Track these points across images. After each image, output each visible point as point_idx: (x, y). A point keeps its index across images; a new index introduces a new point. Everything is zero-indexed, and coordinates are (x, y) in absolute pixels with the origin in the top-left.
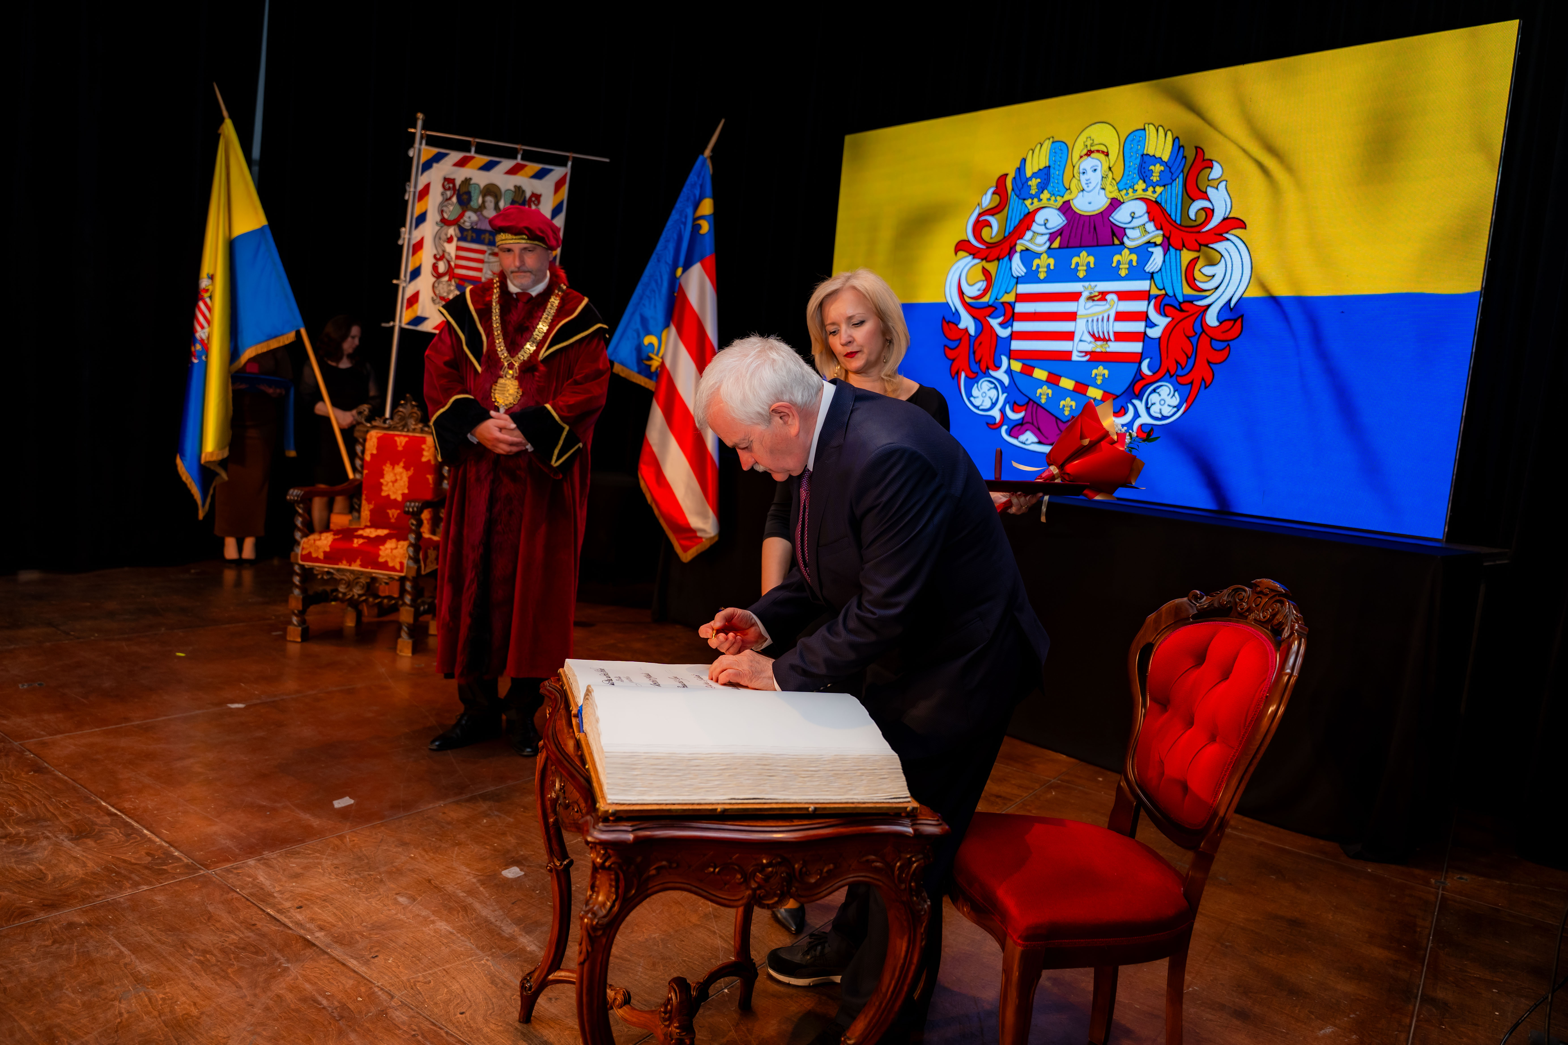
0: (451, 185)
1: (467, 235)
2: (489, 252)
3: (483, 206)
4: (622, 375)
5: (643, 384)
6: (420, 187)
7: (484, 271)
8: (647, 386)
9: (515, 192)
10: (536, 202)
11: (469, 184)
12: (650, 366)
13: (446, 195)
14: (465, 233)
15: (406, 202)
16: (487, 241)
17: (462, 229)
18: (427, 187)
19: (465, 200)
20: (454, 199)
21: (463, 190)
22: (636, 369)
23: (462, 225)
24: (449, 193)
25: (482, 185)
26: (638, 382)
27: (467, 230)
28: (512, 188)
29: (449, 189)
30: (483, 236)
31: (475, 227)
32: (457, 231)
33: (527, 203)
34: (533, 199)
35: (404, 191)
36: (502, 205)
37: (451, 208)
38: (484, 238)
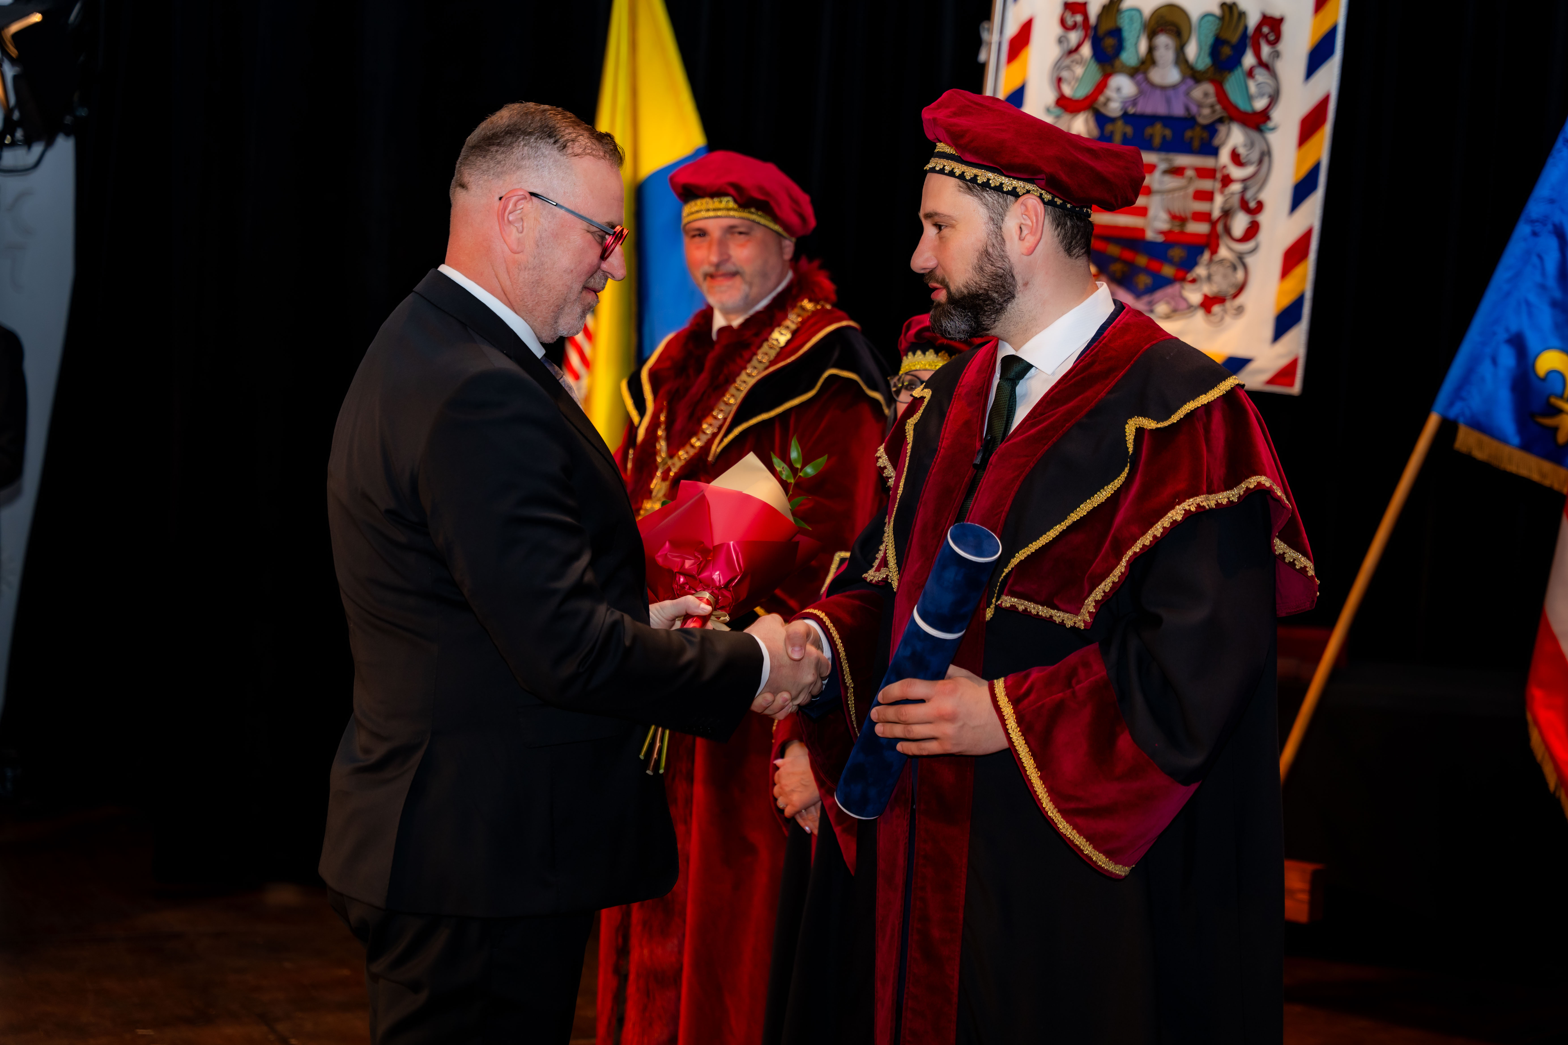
0: (1079, 18)
1: (1112, 133)
2: (1162, 166)
3: (1150, 60)
4: (1479, 454)
5: (1536, 477)
6: (1012, 29)
7: (1151, 212)
8: (1547, 482)
9: (1222, 19)
10: (1272, 37)
11: (1119, 11)
12: (1555, 430)
13: (1068, 40)
14: (1109, 128)
15: (982, 68)
16: (1157, 141)
17: (1101, 119)
18: (1026, 29)
19: (1110, 51)
20: (1086, 50)
21: (1105, 27)
22: (1516, 440)
23: (1103, 110)
24: (1074, 37)
25: (1147, 11)
26: (1524, 472)
27: (1112, 120)
28: (1217, 11)
29: (1074, 27)
30: (1149, 131)
31: (1131, 110)
32: (1092, 124)
33: (1249, 42)
34: (1265, 30)
35: (977, 43)
36: (1192, 51)
37: (1079, 71)
38: (1152, 136)
